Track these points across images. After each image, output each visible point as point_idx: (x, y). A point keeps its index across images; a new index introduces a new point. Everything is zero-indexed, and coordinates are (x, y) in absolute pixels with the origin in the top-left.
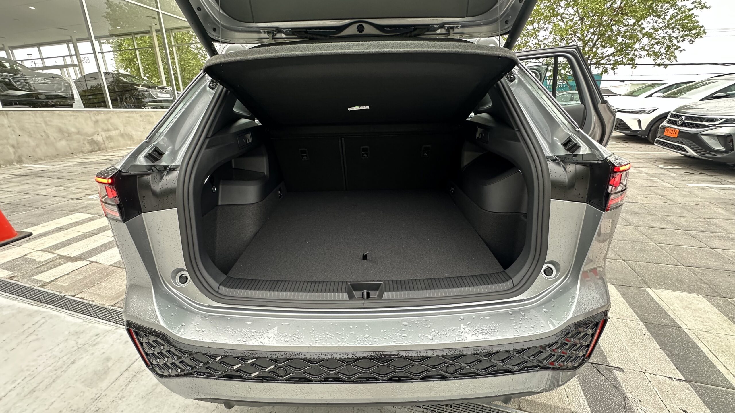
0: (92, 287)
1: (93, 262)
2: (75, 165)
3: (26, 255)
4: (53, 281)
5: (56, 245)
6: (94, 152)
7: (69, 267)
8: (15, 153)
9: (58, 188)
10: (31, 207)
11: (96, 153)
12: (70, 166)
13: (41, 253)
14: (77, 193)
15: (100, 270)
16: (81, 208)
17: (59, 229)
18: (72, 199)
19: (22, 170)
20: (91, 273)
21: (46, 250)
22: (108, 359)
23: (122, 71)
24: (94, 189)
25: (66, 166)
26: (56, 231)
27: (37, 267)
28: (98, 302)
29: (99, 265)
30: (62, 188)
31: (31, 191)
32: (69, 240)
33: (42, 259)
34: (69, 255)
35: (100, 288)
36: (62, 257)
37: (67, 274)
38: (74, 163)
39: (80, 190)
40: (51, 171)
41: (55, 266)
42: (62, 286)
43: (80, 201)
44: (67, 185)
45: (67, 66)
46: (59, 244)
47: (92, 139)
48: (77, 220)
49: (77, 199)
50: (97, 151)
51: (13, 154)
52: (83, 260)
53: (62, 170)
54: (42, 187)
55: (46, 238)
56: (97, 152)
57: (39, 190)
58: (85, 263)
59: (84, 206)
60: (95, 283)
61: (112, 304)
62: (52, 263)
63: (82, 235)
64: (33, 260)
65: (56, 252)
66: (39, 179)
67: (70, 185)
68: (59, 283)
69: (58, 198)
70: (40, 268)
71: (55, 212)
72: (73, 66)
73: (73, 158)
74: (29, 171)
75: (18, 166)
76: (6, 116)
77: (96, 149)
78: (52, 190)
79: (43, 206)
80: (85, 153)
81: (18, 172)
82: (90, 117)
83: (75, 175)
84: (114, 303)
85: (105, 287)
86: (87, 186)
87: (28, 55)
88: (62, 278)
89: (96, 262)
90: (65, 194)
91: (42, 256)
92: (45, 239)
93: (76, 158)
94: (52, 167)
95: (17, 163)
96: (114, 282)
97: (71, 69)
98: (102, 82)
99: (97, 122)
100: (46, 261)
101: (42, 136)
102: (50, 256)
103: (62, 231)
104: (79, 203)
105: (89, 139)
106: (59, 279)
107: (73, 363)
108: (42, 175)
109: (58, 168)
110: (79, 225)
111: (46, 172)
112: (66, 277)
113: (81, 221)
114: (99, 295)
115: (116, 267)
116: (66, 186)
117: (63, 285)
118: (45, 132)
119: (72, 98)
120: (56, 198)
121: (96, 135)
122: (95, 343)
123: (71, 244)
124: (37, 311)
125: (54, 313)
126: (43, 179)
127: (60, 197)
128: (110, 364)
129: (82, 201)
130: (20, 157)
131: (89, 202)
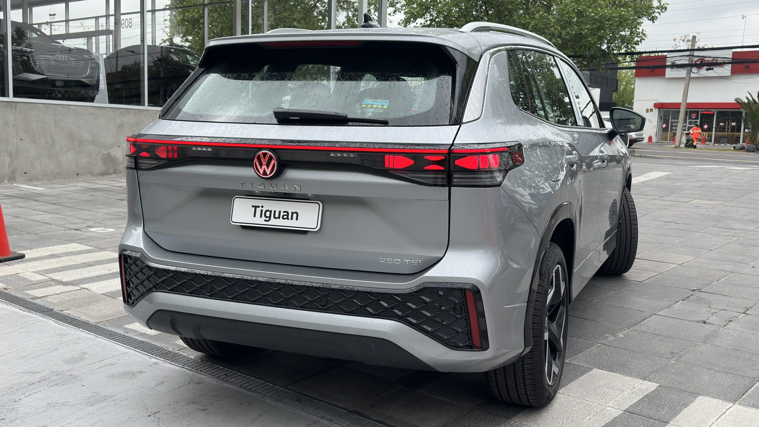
0: (80, 307)
1: (84, 288)
2: (79, 190)
3: (19, 273)
4: (43, 297)
5: (48, 270)
6: (107, 174)
7: (60, 289)
8: (9, 166)
9: (54, 215)
10: (23, 232)
11: (109, 176)
12: (72, 191)
13: (32, 274)
14: (77, 223)
15: (89, 296)
16: (79, 239)
17: (52, 256)
18: (70, 229)
19: (13, 190)
20: (80, 297)
21: (38, 272)
22: (85, 353)
23: (177, 40)
24: (98, 221)
25: (67, 191)
26: (49, 257)
27: (29, 285)
28: (83, 318)
29: (90, 292)
30: (60, 216)
31: (24, 215)
32: (62, 267)
33: (33, 279)
34: (61, 280)
35: (88, 309)
36: (53, 280)
37: (57, 294)
38: (78, 188)
39: (81, 221)
40: (48, 195)
41: (45, 286)
42: (51, 302)
43: (78, 232)
44: (66, 213)
45: (97, 33)
46: (51, 269)
47: (109, 153)
48: (73, 251)
49: (75, 230)
50: (110, 174)
51: (7, 165)
52: (74, 286)
53: (60, 195)
54: (35, 212)
55: (39, 262)
56: (111, 176)
57: (33, 215)
58: (76, 288)
59: (83, 237)
60: (83, 305)
61: (96, 322)
62: (43, 284)
63: (77, 264)
64: (25, 278)
65: (48, 275)
66: (33, 203)
67: (69, 213)
68: (48, 299)
69: (54, 226)
70: (31, 286)
71: (49, 240)
72: (107, 32)
73: (77, 181)
74: (21, 192)
75: (9, 185)
76: (14, 110)
77: (110, 171)
78: (47, 217)
79: (36, 232)
80: (94, 176)
81: (9, 192)
82: (114, 118)
83: (77, 202)
84: (99, 321)
85: (92, 309)
86: (89, 217)
87: (50, 15)
88: (52, 296)
89: (87, 289)
90: (63, 222)
91: (34, 277)
92: (37, 263)
93: (81, 181)
94: (49, 190)
95: (8, 181)
96: (102, 307)
97: (102, 38)
98: (142, 60)
99: (121, 126)
100: (37, 281)
101: (47, 143)
102: (42, 278)
103: (55, 258)
104: (78, 234)
105: (105, 153)
106: (49, 296)
107: (56, 349)
108: (37, 199)
109: (57, 191)
110: (74, 255)
111: (42, 196)
112: (56, 296)
113: (77, 251)
114: (85, 314)
115: (107, 296)
116: (63, 214)
117: (53, 301)
118: (51, 136)
119: (96, 87)
120: (51, 226)
121: (116, 147)
122: (75, 343)
123: (64, 271)
124: (27, 315)
125: (42, 319)
126: (37, 203)
127: (56, 225)
128: (86, 356)
129: (81, 232)
130: (13, 172)
131: (90, 234)
